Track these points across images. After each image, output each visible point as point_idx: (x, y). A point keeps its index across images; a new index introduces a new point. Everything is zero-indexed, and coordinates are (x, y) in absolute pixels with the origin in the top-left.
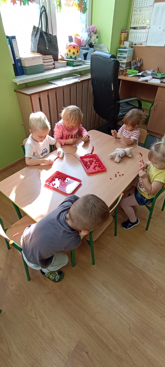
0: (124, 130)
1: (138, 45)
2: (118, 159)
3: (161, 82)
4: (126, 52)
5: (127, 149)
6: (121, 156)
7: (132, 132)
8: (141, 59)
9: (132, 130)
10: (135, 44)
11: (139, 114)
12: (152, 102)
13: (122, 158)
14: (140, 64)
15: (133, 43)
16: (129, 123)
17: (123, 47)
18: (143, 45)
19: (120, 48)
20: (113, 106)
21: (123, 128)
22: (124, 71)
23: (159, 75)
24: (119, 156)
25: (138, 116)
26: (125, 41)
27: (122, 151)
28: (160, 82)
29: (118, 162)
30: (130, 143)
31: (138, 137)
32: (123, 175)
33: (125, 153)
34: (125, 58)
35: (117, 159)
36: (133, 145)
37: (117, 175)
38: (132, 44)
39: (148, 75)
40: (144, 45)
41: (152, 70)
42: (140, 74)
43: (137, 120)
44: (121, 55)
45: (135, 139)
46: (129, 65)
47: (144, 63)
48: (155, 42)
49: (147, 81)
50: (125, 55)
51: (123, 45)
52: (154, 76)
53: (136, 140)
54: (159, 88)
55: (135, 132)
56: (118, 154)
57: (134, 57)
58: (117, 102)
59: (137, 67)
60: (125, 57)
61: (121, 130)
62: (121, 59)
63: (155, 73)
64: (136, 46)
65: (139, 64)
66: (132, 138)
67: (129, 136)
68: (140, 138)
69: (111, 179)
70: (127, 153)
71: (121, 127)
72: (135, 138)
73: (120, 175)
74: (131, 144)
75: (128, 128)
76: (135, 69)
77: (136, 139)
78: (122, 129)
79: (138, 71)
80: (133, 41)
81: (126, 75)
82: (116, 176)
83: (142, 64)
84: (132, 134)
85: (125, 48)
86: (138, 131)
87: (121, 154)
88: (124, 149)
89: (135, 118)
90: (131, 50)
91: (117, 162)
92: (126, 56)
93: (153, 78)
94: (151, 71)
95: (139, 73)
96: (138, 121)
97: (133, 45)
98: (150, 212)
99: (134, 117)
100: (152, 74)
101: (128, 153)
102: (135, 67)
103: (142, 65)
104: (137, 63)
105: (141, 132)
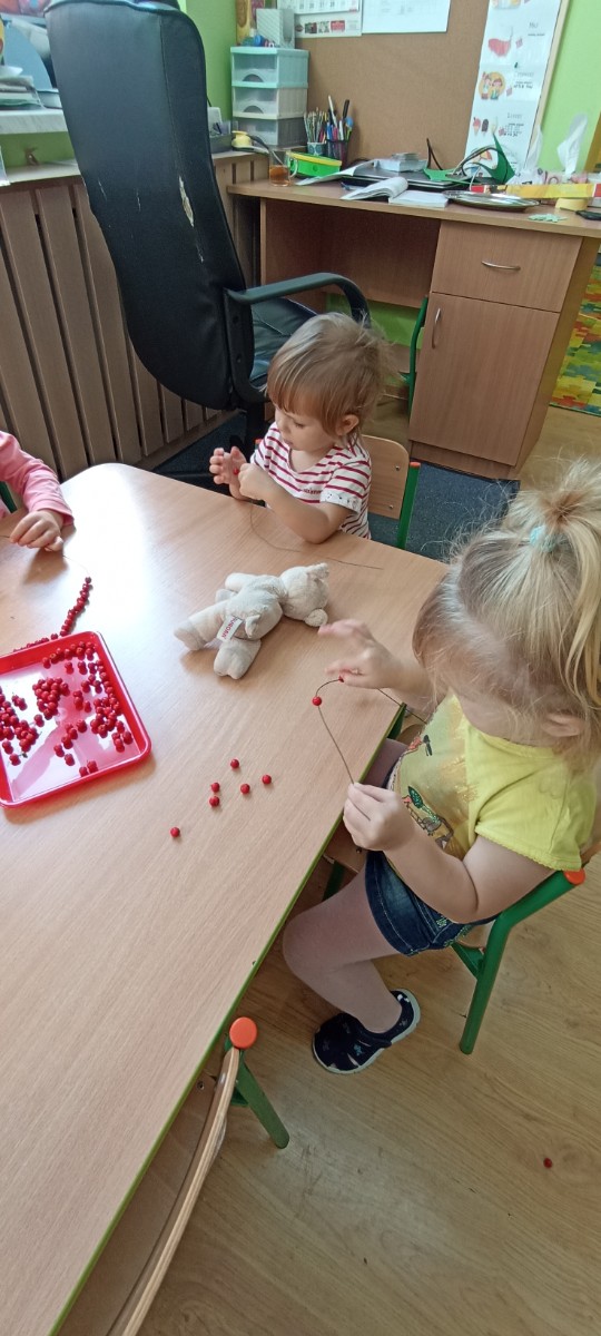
0: (282, 452)
1: (327, 31)
2: (232, 651)
3: (451, 202)
4: (268, 61)
5: (294, 579)
6: (249, 631)
7: (325, 461)
8: (347, 102)
9: (324, 452)
10: (313, 28)
11: (363, 344)
12: (419, 310)
13: (263, 639)
14: (345, 129)
15: (303, 22)
16: (301, 401)
17: (252, 36)
18: (347, 33)
19: (239, 45)
20: (211, 321)
21: (275, 445)
22: (272, 161)
23: (438, 178)
24: (240, 635)
25: (354, 354)
26: (260, 7)
27: (261, 593)
28: (447, 200)
29: (234, 677)
30: (316, 534)
31: (359, 490)
32: (267, 781)
33: (283, 603)
34: (268, 94)
35: (228, 656)
36: (335, 545)
37: (224, 794)
38: (298, 28)
39: (387, 175)
40: (353, 27)
41: (402, 155)
42: (350, 172)
43: (352, 381)
44: (248, 78)
45: (343, 503)
46: (294, 133)
47: (362, 124)
48: (402, 11)
49: (384, 199)
50: (270, 79)
51: (254, 24)
52: (413, 177)
53: (351, 512)
54: (443, 231)
55: (344, 461)
56: (230, 619)
57: (313, 93)
58: (230, 298)
59: (334, 142)
60: (272, 91)
61: (265, 451)
62: (255, 102)
63: (418, 168)
64: (318, 35)
65: (341, 130)
66: (329, 497)
67: (308, 486)
68: (373, 492)
69: (176, 834)
70: (294, 602)
71: (262, 437)
72: (347, 500)
73: (246, 790)
74: (327, 534)
75: (297, 433)
76: (325, 154)
77: (350, 506)
78: (270, 448)
79: (339, 163)
80: (298, 11)
81: (281, 177)
82: (215, 803)
83: (355, 127)
84: (327, 477)
85: (263, 43)
86: (360, 457)
87: (249, 621)
88: (269, 580)
89: (337, 363)
90: (297, 56)
91: (233, 672)
92: (273, 85)
93: (411, 187)
94: (396, 158)
95: (342, 168)
96: (358, 388)
97: (304, 35)
98: (476, 980)
99: (330, 357)
100: (404, 173)
101: (299, 604)
102: (325, 147)
103: (354, 134)
104: (332, 123)
105: (376, 458)
